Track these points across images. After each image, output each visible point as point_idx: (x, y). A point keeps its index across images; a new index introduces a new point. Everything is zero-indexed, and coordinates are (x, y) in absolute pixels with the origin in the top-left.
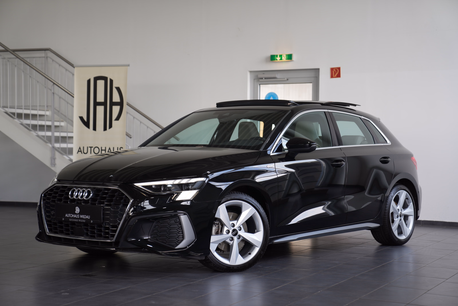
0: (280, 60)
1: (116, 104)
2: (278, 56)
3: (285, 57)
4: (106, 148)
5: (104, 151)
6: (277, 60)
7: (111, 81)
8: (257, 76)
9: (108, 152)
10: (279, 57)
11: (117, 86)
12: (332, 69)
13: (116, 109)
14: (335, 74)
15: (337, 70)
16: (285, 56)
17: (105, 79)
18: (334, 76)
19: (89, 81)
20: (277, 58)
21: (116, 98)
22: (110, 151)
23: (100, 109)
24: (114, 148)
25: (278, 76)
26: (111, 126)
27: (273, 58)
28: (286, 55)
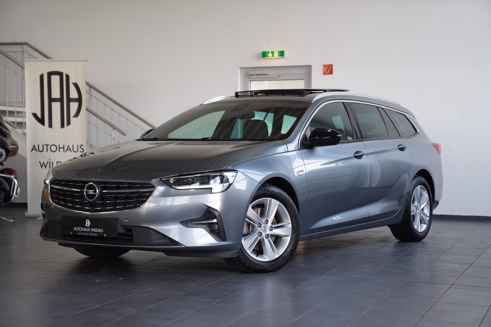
0: (272, 56)
1: (74, 100)
4: (64, 146)
5: (63, 149)
7: (68, 77)
11: (75, 82)
13: (74, 106)
17: (60, 74)
19: (42, 77)
21: (74, 94)
23: (56, 106)
24: (73, 146)
26: (69, 123)
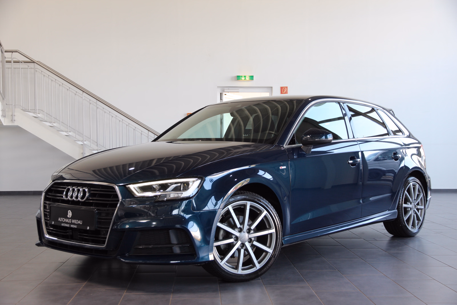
0: (245, 79)
2: (243, 77)
3: (248, 78)
6: (242, 79)
8: (224, 90)
12: (282, 88)
14: (284, 91)
15: (284, 88)
18: (283, 93)
20: (242, 78)
27: (238, 78)
28: (249, 76)
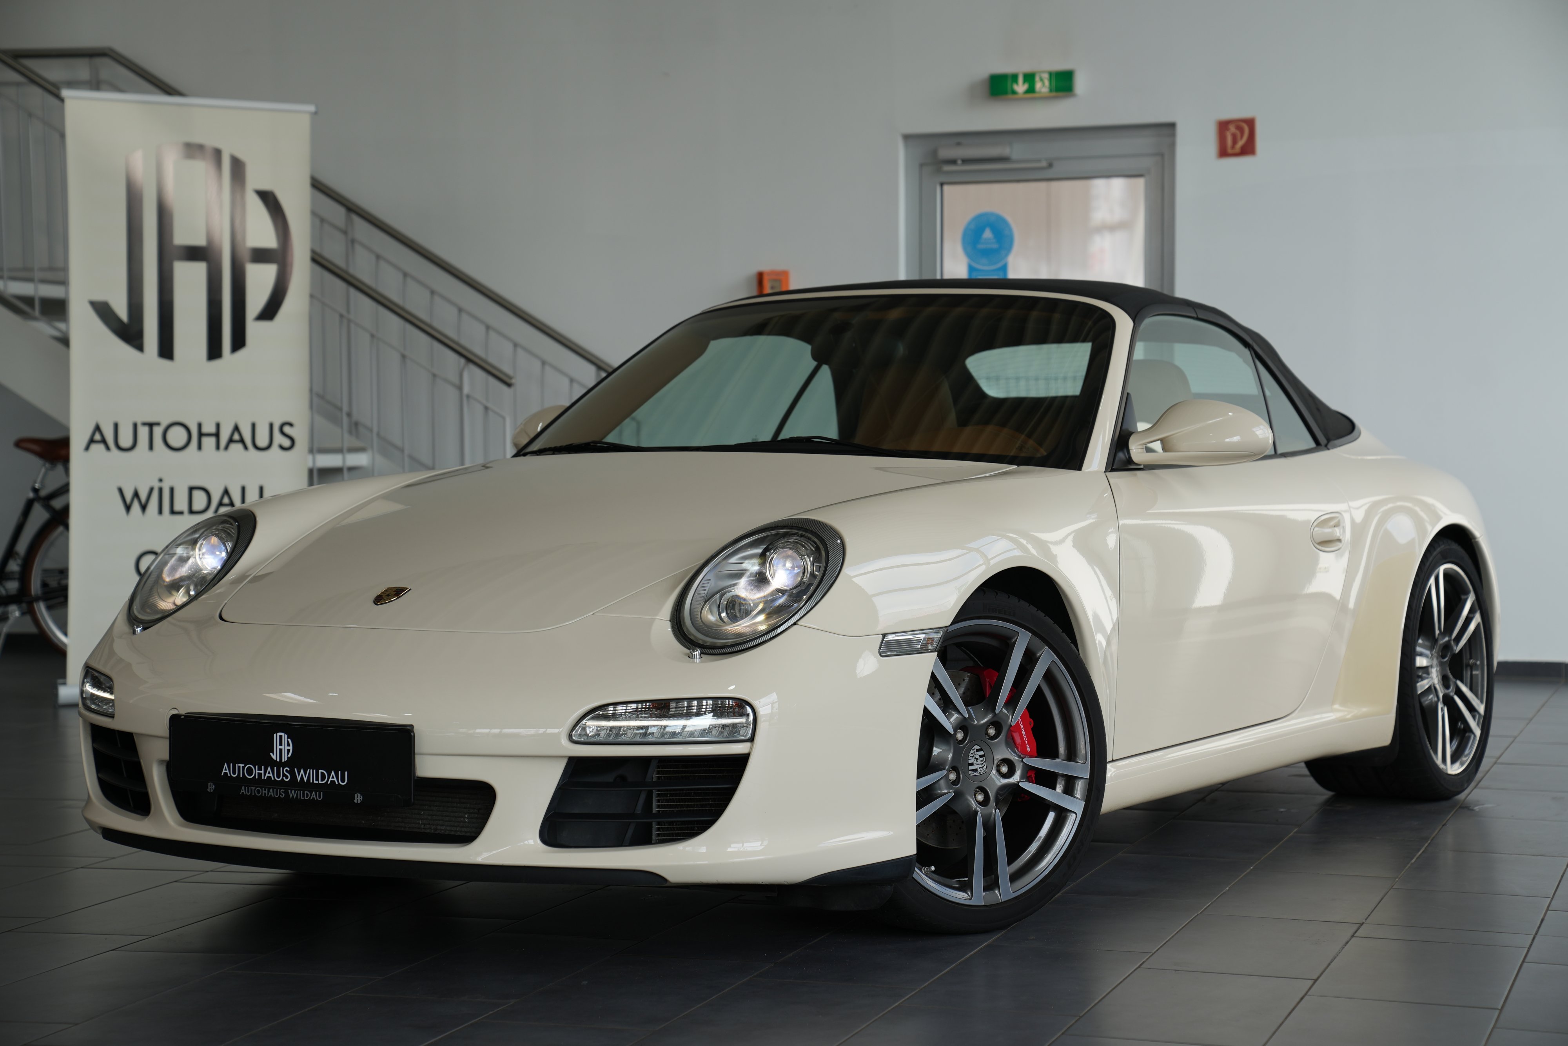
0: (1028, 92)
1: (261, 256)
2: (1021, 79)
3: (1047, 83)
4: (218, 426)
5: (213, 440)
6: (1014, 92)
7: (238, 165)
8: (935, 153)
9: (231, 441)
10: (1024, 82)
11: (264, 186)
12: (1223, 126)
14: (1234, 142)
16: (1046, 76)
17: (209, 155)
18: (1230, 151)
20: (1015, 87)
21: (259, 233)
22: (236, 437)
23: (191, 276)
24: (254, 426)
25: (1017, 151)
26: (239, 342)
27: (998, 86)
28: (1051, 74)
